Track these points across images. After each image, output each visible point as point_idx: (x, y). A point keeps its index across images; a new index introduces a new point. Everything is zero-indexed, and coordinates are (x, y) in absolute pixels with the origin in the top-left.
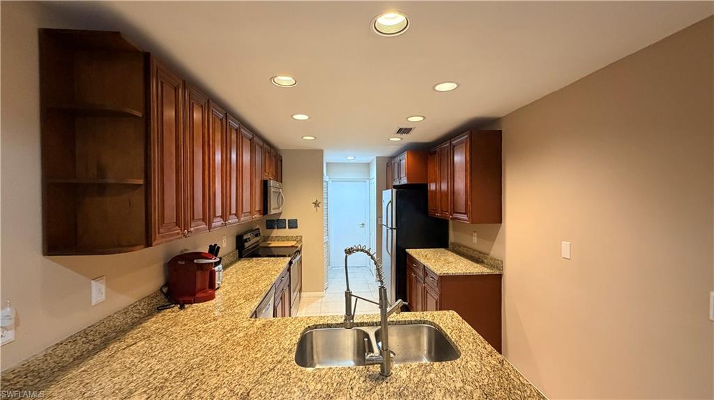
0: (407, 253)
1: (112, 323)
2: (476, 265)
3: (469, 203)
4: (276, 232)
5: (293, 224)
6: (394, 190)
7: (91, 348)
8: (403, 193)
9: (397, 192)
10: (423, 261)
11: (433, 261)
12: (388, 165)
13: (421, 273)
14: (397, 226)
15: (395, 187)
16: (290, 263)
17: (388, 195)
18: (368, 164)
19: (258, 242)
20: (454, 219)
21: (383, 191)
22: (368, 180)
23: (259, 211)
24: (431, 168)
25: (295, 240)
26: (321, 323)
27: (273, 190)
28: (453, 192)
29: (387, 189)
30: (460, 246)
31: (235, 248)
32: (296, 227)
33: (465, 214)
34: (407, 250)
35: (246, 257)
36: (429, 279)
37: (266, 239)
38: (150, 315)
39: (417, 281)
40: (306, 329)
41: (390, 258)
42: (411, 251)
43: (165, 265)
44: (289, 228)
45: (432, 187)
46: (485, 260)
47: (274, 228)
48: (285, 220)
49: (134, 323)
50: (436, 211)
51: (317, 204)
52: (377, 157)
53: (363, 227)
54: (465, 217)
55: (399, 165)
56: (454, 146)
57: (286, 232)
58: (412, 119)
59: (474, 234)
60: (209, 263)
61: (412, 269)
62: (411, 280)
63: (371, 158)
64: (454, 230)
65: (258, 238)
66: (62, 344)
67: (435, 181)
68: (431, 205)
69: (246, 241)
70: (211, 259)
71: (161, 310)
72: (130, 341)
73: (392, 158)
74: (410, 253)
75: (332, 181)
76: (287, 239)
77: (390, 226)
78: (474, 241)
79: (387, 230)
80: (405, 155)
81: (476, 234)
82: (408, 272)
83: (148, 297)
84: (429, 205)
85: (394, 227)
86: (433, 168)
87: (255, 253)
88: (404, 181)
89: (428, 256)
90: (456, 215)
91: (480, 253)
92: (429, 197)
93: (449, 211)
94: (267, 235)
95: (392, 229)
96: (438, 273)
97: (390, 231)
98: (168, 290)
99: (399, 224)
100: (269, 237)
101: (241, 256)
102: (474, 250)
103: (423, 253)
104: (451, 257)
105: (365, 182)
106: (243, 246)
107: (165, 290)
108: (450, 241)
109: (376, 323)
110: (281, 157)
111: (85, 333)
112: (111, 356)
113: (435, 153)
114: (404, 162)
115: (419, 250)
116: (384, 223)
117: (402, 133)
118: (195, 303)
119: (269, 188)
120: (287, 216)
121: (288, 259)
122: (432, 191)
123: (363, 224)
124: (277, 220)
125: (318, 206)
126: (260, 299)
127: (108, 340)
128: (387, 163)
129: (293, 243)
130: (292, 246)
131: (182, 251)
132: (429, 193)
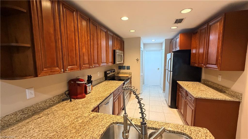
0: (177, 83)
1: (38, 106)
2: (220, 93)
3: (219, 58)
4: (122, 71)
5: (128, 68)
6: (172, 53)
7: (26, 116)
8: (177, 55)
9: (174, 54)
10: (185, 88)
11: (192, 89)
12: (170, 43)
13: (184, 94)
14: (173, 70)
15: (173, 52)
16: (124, 83)
17: (170, 56)
18: (162, 43)
19: (114, 74)
20: (207, 67)
21: (167, 54)
22: (161, 51)
23: (112, 62)
24: (193, 42)
25: (129, 74)
26: (120, 122)
27: (117, 54)
28: (207, 53)
29: (170, 53)
30: (209, 81)
31: (104, 76)
32: (130, 69)
33: (215, 65)
34: (178, 82)
35: (108, 80)
36: (188, 98)
37: (118, 73)
38: (59, 102)
39: (182, 97)
40: (111, 124)
41: (169, 84)
42: (179, 82)
43: (67, 82)
44: (127, 69)
45: (194, 51)
46: (227, 92)
47: (121, 69)
48: (125, 66)
49: (50, 106)
50: (195, 63)
51: (137, 60)
52: (165, 39)
53: (159, 70)
54: (215, 66)
55: (176, 42)
56: (211, 26)
57: (126, 71)
58: (183, 12)
59: (219, 76)
60: (82, 83)
61: (179, 91)
62: (179, 96)
63: (162, 40)
64: (205, 73)
65: (114, 73)
66: (8, 116)
67: (196, 48)
68: (192, 60)
69: (108, 74)
70: (82, 82)
71: (63, 101)
72: (41, 115)
73: (172, 39)
74: (179, 83)
75: (146, 51)
76: (126, 73)
77: (169, 70)
78: (219, 80)
79: (168, 72)
80: (179, 36)
81: (221, 76)
82: (177, 92)
83: (58, 95)
84: (191, 60)
85: (172, 70)
86: (195, 42)
87: (113, 78)
88: (178, 49)
89: (189, 86)
90: (208, 66)
91: (223, 87)
92: (191, 56)
93: (204, 63)
94: (119, 71)
95: (170, 71)
96: (195, 96)
97: (169, 72)
98: (69, 93)
99: (174, 69)
100: (119, 72)
101: (106, 80)
102: (219, 85)
103: (186, 84)
104: (203, 87)
105: (160, 51)
106: (107, 76)
107: (67, 93)
108: (202, 79)
109: (151, 128)
110: (124, 41)
111: (22, 111)
112: (28, 122)
113: (197, 33)
114: (178, 40)
115: (184, 82)
116: (167, 68)
117: (178, 23)
118: (77, 99)
119: (116, 53)
120: (126, 64)
121: (123, 82)
122: (193, 53)
123: (159, 69)
124: (123, 66)
125: (138, 61)
126: (101, 101)
127: (35, 113)
128: (170, 42)
129: (128, 75)
130: (127, 77)
131: (76, 77)
132: (192, 54)
